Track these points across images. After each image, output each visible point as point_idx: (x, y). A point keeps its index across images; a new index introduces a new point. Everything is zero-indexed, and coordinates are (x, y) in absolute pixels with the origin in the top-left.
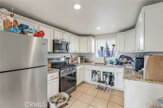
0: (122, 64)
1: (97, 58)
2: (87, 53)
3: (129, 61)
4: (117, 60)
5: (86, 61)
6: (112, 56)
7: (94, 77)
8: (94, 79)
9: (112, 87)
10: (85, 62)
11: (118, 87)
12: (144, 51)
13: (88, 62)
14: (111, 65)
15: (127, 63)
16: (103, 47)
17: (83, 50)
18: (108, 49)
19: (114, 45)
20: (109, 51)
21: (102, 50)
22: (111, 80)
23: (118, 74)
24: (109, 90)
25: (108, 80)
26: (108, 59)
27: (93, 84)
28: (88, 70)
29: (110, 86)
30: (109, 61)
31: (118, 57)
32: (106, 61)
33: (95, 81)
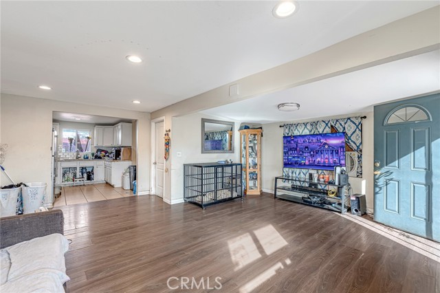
0: (100, 158)
1: (63, 153)
3: (107, 154)
4: (93, 154)
6: (86, 150)
9: (91, 181)
11: (98, 179)
12: (121, 146)
14: (86, 160)
15: (104, 156)
16: (72, 139)
18: (79, 141)
19: (88, 138)
20: (80, 144)
21: (71, 143)
22: (88, 176)
23: (98, 167)
25: (85, 176)
26: (82, 154)
27: (63, 186)
29: (89, 181)
30: (83, 156)
31: (95, 151)
32: (79, 156)
33: (67, 180)
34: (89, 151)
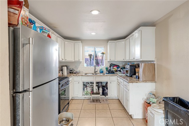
0: (113, 72)
1: (85, 67)
2: (73, 61)
3: (119, 69)
4: (107, 69)
5: (72, 72)
6: (101, 65)
7: (86, 90)
8: (87, 93)
9: (106, 96)
10: (70, 73)
11: (112, 95)
12: (141, 60)
13: (75, 73)
14: (102, 74)
15: (117, 71)
16: (91, 55)
17: (69, 58)
18: (96, 57)
19: (103, 53)
20: (97, 59)
21: (91, 57)
22: (103, 90)
23: (112, 82)
24: (103, 101)
25: (101, 90)
26: (98, 68)
27: (84, 98)
28: (78, 82)
29: (104, 96)
30: (99, 70)
31: (108, 66)
32: (96, 70)
33: (87, 94)
34: (104, 66)
